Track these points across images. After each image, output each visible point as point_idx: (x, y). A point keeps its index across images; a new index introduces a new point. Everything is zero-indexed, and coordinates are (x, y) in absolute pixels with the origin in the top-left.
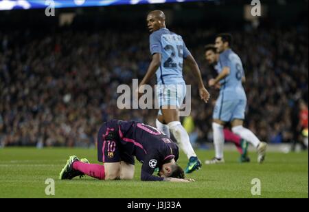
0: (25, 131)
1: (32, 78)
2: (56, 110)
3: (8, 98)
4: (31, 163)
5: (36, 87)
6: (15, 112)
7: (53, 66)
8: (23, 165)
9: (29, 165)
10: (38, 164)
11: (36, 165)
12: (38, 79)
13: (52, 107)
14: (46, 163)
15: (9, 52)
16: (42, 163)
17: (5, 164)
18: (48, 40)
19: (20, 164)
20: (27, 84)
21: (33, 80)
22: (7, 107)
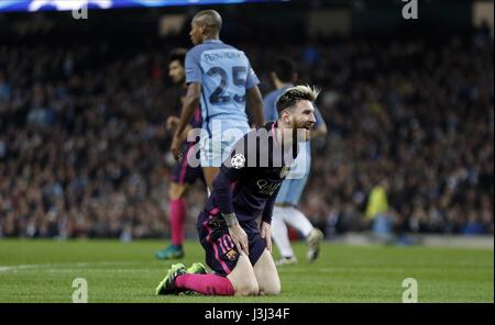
0: (101, 213)
1: (113, 123)
2: (154, 178)
3: (72, 159)
4: (111, 267)
5: (120, 139)
6: (85, 180)
7: (149, 103)
8: (98, 271)
9: (108, 271)
10: (123, 268)
11: (120, 271)
12: (124, 125)
13: (146, 173)
14: (136, 267)
15: (75, 81)
16: (130, 267)
17: (68, 268)
18: (141, 59)
19: (94, 268)
20: (104, 133)
21: (114, 127)
22: (72, 172)
